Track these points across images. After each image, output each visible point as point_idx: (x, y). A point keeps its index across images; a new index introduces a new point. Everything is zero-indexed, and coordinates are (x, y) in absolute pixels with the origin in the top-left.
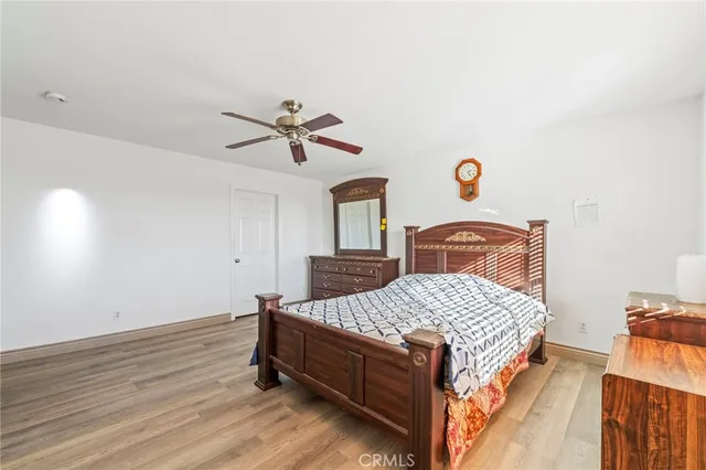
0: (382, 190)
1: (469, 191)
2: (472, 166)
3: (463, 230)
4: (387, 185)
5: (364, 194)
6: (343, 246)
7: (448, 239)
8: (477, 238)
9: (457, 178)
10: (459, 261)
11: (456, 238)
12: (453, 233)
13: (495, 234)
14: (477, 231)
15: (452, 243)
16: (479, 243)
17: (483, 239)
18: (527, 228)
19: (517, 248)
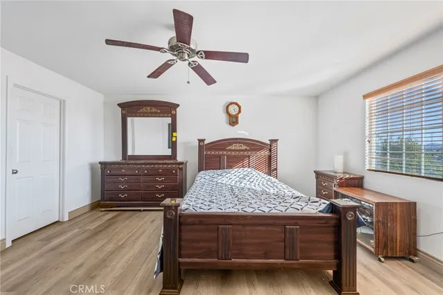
0: (173, 112)
1: (233, 120)
2: (236, 107)
3: (236, 143)
4: (178, 109)
5: (157, 113)
6: (130, 153)
7: (228, 148)
8: (244, 147)
9: (227, 112)
10: (234, 161)
11: (233, 147)
12: (230, 144)
13: (255, 146)
14: (244, 144)
15: (230, 150)
16: (246, 150)
17: (248, 148)
18: (269, 143)
19: (265, 153)
